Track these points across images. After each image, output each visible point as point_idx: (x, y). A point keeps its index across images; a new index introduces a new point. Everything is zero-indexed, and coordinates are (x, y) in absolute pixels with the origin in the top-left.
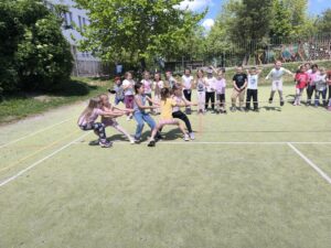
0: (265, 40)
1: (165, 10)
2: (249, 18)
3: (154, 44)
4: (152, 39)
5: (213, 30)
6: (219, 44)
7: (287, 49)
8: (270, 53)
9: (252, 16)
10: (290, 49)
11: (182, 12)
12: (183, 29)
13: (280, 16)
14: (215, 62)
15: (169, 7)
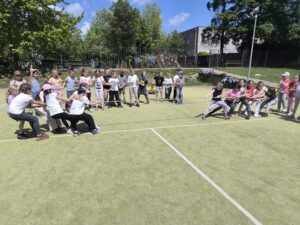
0: (134, 49)
1: (40, 8)
2: (119, 29)
3: (29, 40)
4: (26, 35)
5: (89, 34)
6: (95, 47)
7: (150, 58)
8: (138, 60)
9: (122, 27)
10: (152, 58)
11: (58, 13)
12: (60, 30)
13: (143, 31)
14: (93, 63)
15: (45, 6)
